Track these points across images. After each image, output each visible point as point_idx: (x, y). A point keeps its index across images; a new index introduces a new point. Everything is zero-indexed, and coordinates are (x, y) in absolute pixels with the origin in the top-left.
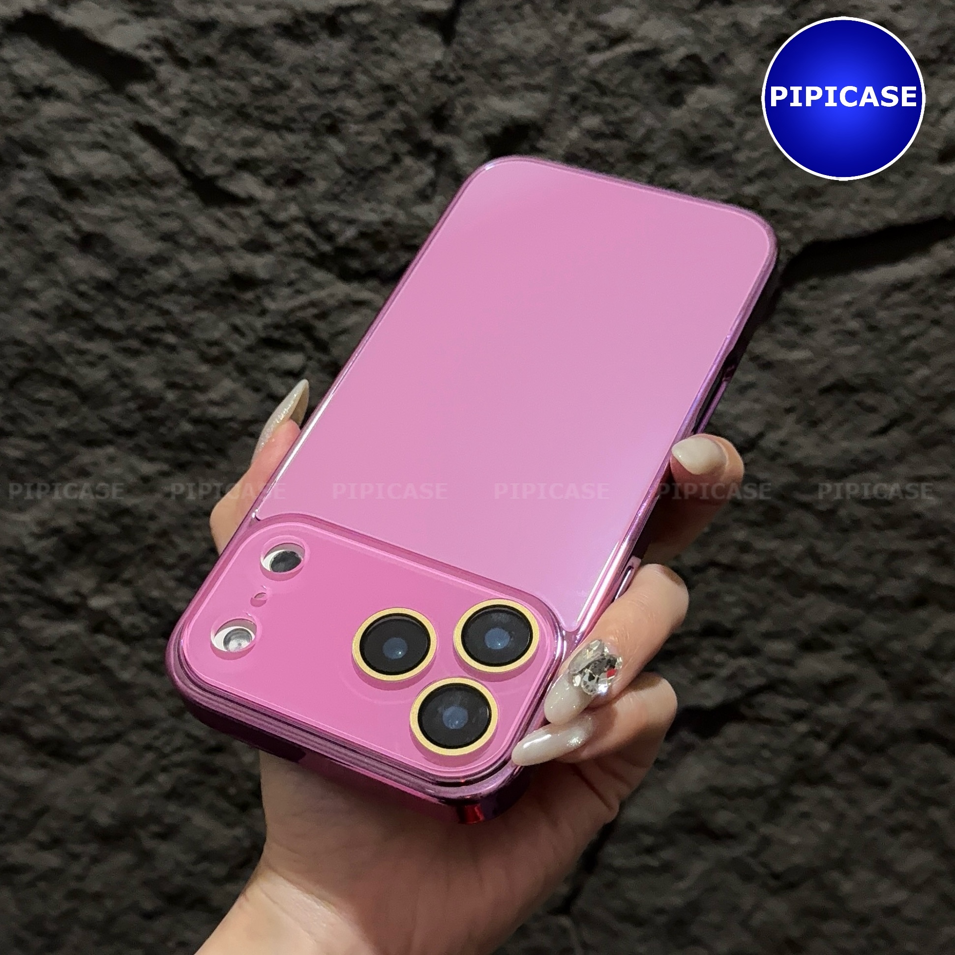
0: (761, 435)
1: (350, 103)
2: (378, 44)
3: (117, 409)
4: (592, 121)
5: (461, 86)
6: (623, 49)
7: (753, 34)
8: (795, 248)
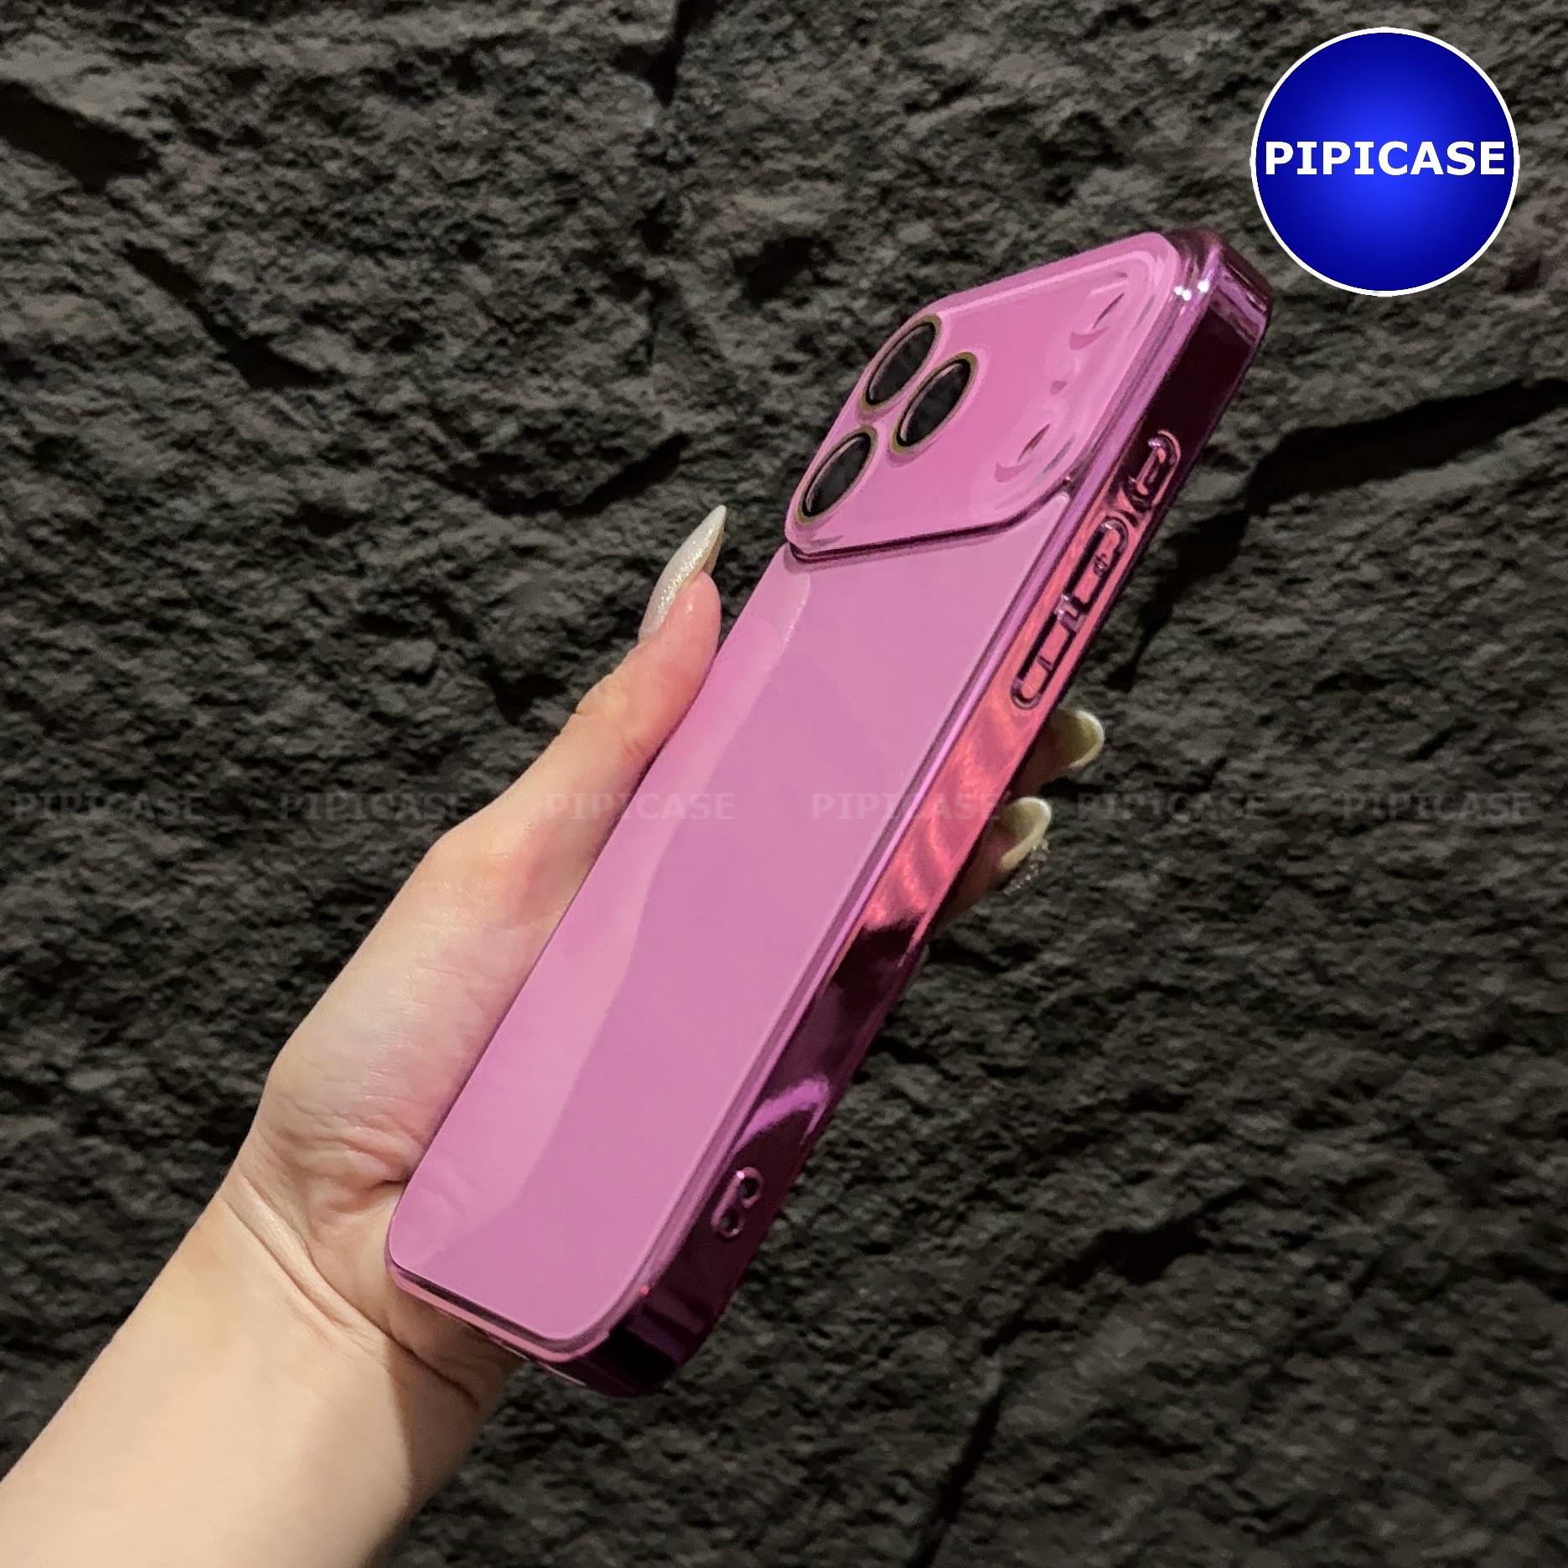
0: (1220, 764)
1: (499, 205)
2: (544, 101)
3: (109, 743)
4: (918, 232)
5: (690, 174)
6: (968, 105)
7: (1187, 75)
8: (1269, 444)
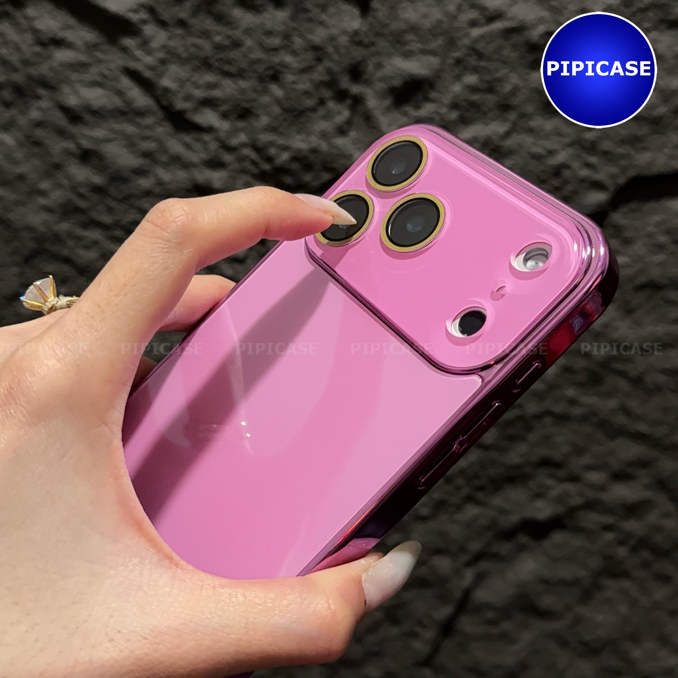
1: (288, 59)
4: (471, 79)
5: (373, 49)
6: (498, 26)
8: (621, 181)
